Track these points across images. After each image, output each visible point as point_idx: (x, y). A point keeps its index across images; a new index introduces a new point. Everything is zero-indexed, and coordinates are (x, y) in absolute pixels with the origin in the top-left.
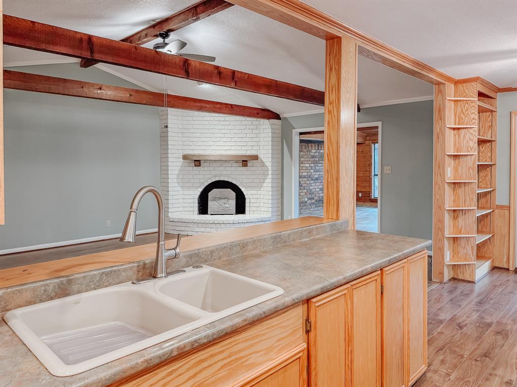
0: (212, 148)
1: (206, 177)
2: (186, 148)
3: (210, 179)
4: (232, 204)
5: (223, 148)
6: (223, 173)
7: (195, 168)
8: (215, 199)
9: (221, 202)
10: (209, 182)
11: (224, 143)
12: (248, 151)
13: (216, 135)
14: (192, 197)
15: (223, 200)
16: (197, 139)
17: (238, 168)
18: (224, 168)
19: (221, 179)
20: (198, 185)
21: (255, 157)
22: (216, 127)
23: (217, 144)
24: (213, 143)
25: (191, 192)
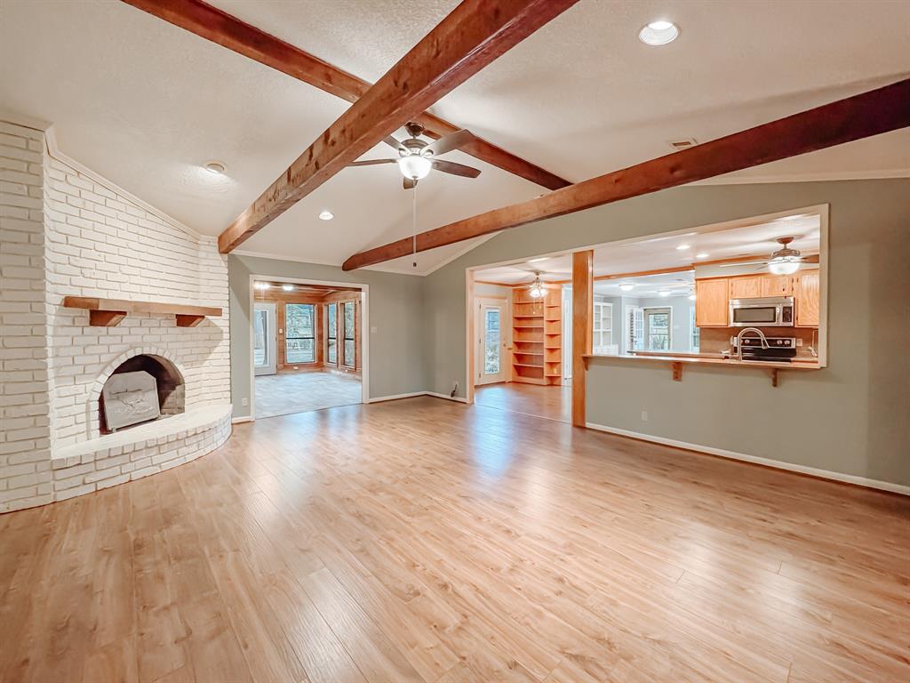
1: (112, 349)
2: (65, 279)
3: (124, 352)
4: (151, 399)
7: (89, 330)
8: (118, 396)
9: (132, 399)
10: (123, 359)
11: (146, 281)
12: (186, 301)
13: (131, 262)
14: (84, 398)
15: (134, 396)
16: (91, 264)
17: (170, 330)
18: (147, 330)
19: (145, 353)
20: (98, 368)
21: (217, 312)
22: (132, 245)
23: (133, 279)
24: (126, 278)
25: (81, 388)
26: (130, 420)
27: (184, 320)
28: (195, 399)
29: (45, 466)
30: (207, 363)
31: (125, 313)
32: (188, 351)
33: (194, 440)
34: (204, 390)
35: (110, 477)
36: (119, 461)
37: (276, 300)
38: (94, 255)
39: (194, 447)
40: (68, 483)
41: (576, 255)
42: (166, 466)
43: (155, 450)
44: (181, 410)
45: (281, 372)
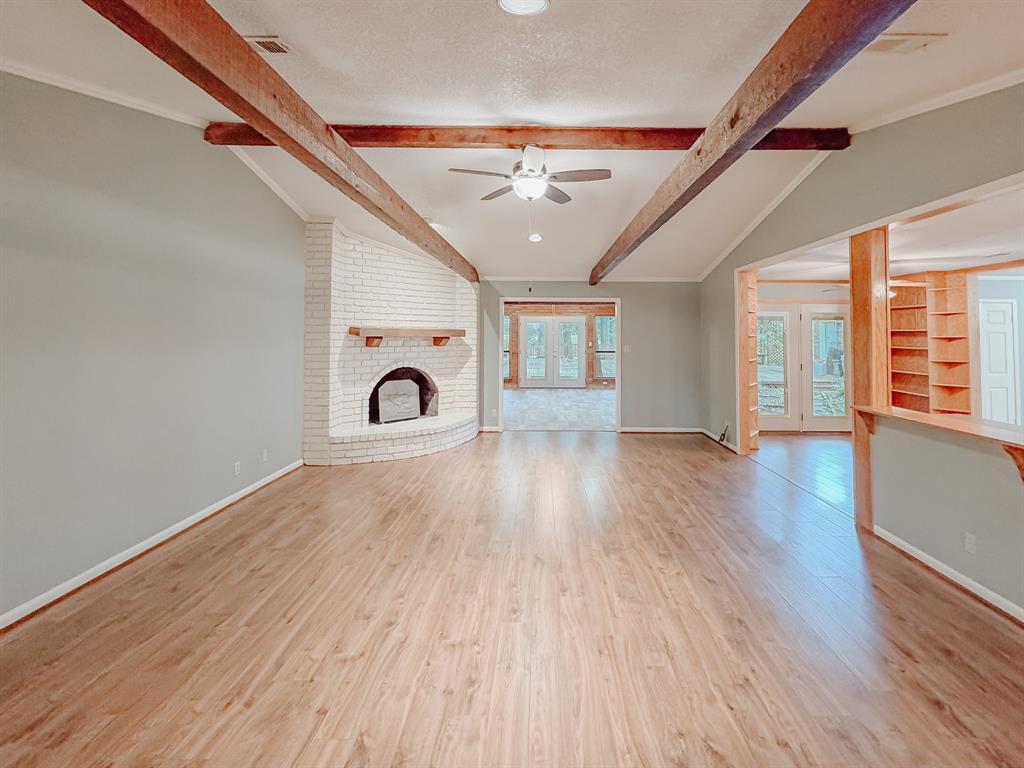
0: (392, 317)
1: (381, 363)
2: (351, 315)
3: (389, 365)
4: (414, 402)
5: (407, 318)
6: (407, 355)
7: (366, 349)
8: (389, 397)
9: (399, 401)
10: (388, 371)
11: (408, 311)
12: (440, 324)
13: (398, 298)
14: (359, 397)
15: (401, 398)
16: (368, 303)
17: (428, 348)
18: (408, 349)
19: (405, 366)
20: (369, 377)
21: (462, 333)
22: (398, 285)
23: (399, 311)
24: (393, 310)
25: (358, 390)
26: (396, 416)
27: (437, 341)
28: (448, 406)
29: (325, 440)
30: (459, 376)
31: (381, 338)
32: (444, 366)
33: (420, 439)
34: (457, 399)
35: (361, 456)
36: (365, 445)
37: (585, 313)
38: (371, 296)
39: (421, 446)
40: (338, 455)
41: (853, 239)
42: (397, 456)
43: (390, 443)
44: (436, 413)
45: (591, 385)
